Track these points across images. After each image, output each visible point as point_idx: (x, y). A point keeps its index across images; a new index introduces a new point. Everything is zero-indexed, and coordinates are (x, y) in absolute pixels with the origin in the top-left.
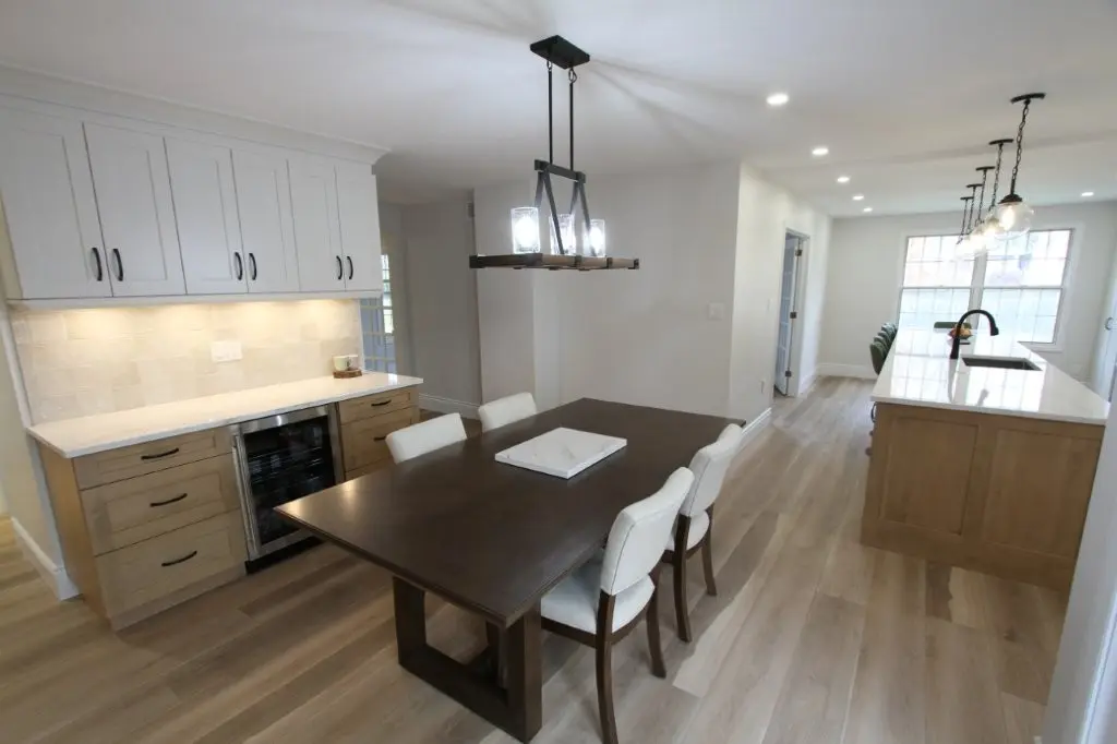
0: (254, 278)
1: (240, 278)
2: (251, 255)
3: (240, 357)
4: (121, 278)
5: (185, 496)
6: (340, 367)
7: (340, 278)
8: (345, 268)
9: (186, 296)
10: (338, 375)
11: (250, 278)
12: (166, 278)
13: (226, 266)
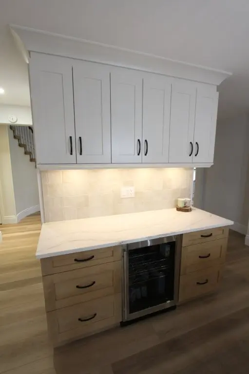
0: (146, 155)
1: (139, 155)
2: (146, 141)
3: (133, 196)
4: (81, 154)
5: (94, 283)
6: (181, 205)
7: (190, 155)
8: (194, 149)
9: (111, 164)
10: (179, 209)
11: (144, 154)
12: (103, 154)
13: (133, 148)
